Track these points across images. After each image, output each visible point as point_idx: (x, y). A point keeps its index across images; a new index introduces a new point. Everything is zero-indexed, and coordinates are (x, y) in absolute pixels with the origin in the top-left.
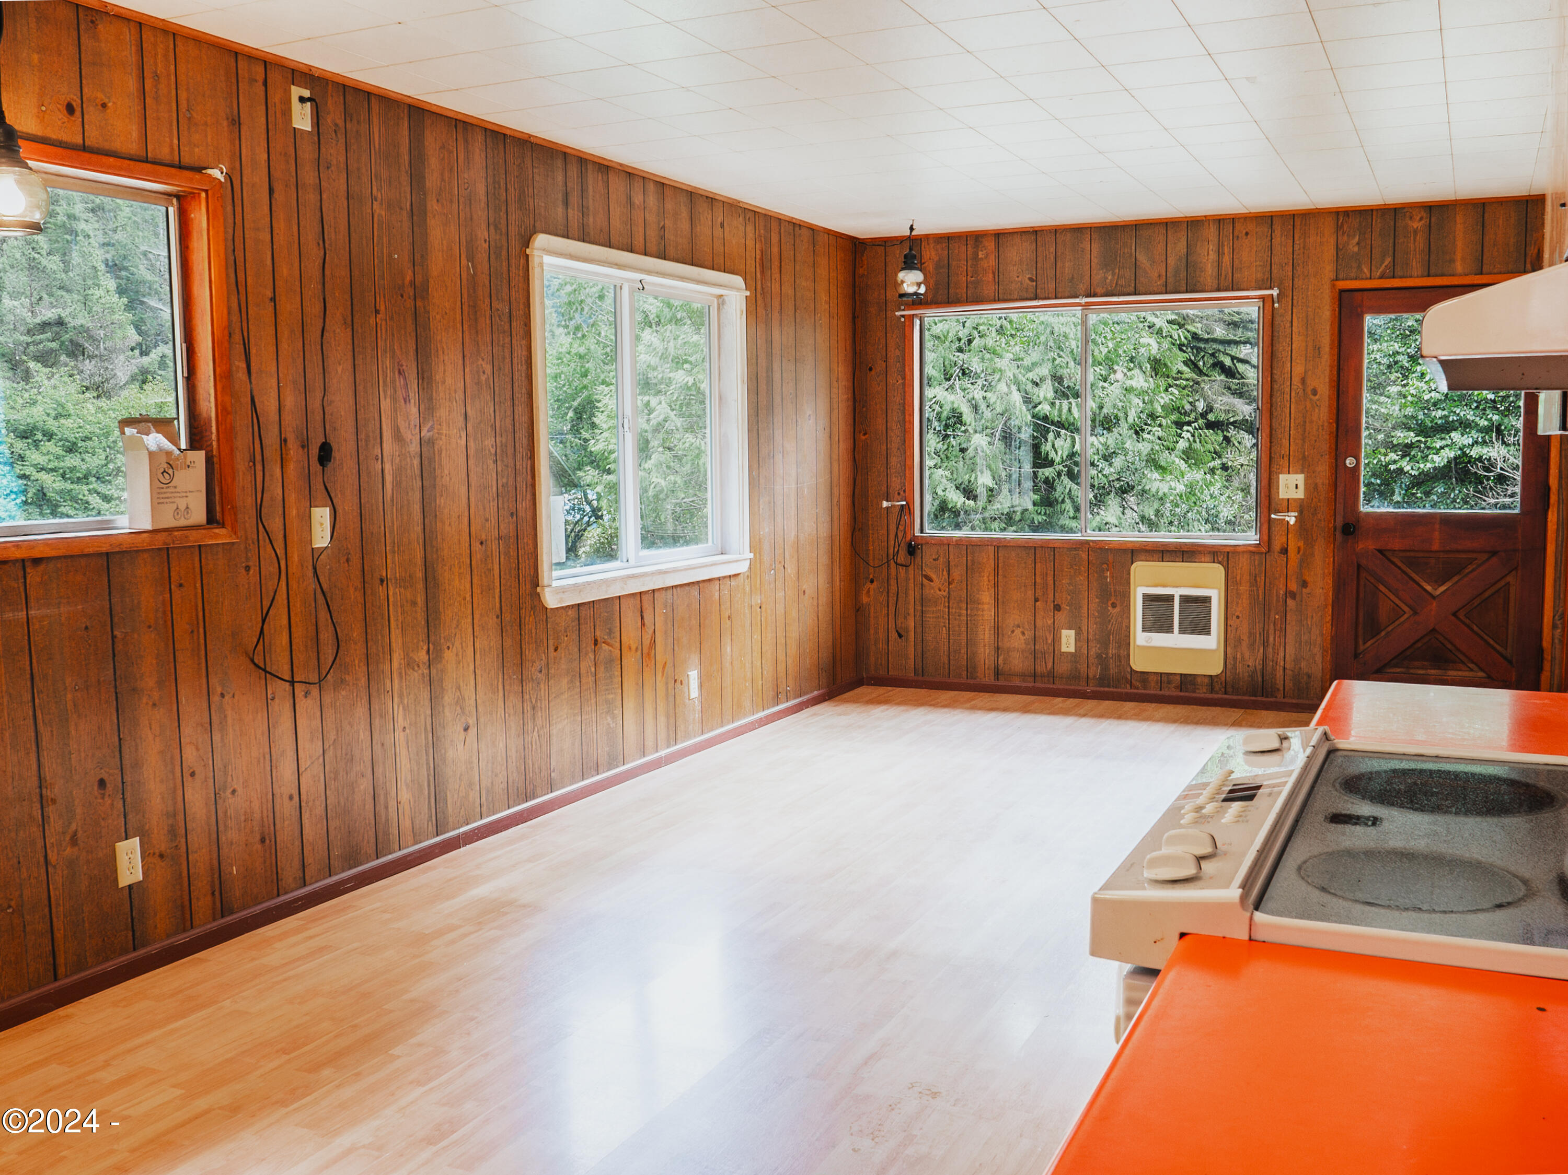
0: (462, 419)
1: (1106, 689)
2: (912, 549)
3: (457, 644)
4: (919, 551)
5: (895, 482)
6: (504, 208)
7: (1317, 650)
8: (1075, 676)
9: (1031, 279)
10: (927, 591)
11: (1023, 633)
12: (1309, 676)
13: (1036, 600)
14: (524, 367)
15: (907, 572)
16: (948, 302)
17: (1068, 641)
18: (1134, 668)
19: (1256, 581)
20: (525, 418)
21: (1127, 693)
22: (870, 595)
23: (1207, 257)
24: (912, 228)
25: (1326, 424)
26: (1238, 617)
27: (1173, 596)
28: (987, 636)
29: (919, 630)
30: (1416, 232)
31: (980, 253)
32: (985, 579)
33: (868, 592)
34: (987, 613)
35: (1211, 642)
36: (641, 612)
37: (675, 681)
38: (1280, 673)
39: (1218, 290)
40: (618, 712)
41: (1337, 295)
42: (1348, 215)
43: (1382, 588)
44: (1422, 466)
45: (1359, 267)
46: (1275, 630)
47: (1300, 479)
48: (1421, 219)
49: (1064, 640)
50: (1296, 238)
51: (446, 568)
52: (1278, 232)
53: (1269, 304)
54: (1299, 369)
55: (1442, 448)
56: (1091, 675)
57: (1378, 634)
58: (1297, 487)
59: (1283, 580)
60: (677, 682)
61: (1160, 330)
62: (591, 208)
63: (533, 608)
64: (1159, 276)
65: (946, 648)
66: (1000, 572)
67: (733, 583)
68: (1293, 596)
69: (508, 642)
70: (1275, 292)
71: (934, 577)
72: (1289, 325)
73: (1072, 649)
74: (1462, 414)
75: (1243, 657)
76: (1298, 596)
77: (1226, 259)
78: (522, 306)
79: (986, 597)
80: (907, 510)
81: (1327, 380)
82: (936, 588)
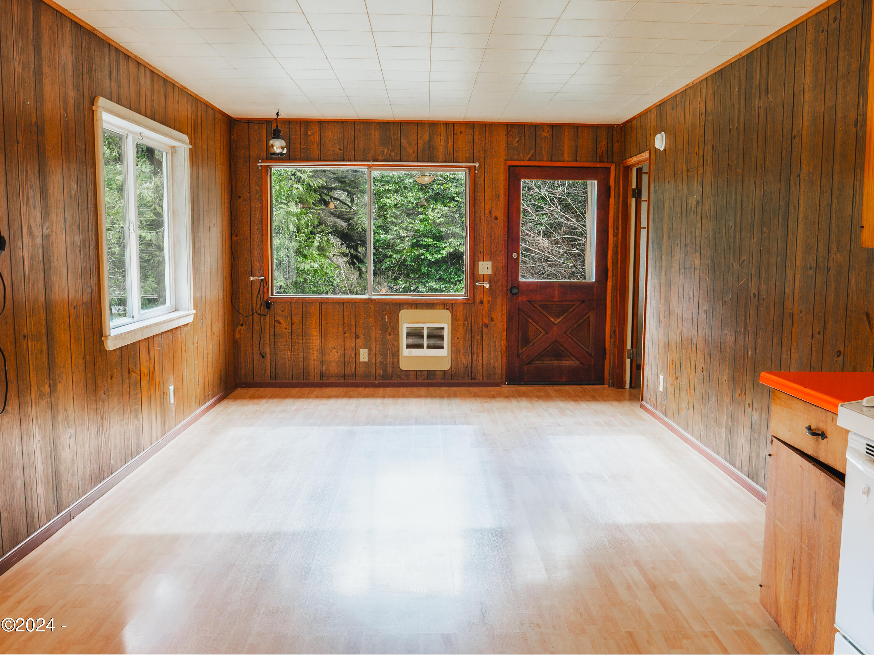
0: (63, 221)
1: (387, 381)
2: (268, 305)
3: (64, 379)
4: (272, 307)
5: (256, 265)
6: (81, 76)
7: (499, 354)
8: (367, 375)
9: (340, 149)
10: (277, 330)
11: (337, 352)
12: (495, 368)
13: (345, 333)
14: (93, 187)
15: (265, 319)
16: (289, 160)
17: (364, 355)
18: (402, 368)
19: (467, 319)
20: (94, 222)
21: (398, 383)
22: (242, 333)
23: (440, 142)
24: (278, 114)
25: (502, 235)
26: (458, 338)
27: (423, 328)
28: (315, 355)
29: (273, 353)
30: (545, 137)
31: (309, 132)
32: (314, 321)
33: (240, 331)
34: (315, 341)
35: (444, 352)
36: (149, 350)
37: (164, 393)
38: (480, 368)
39: (446, 162)
40: (140, 416)
41: (507, 168)
42: (512, 127)
43: (530, 320)
44: (436, 256)
45: (518, 154)
46: (477, 345)
47: (489, 264)
48: (548, 132)
49: (361, 355)
50: (487, 137)
51: (57, 326)
52: (477, 133)
53: (472, 171)
54: (488, 207)
55: (445, 247)
56: (377, 374)
57: (529, 343)
58: (488, 269)
59: (481, 318)
60: (165, 394)
61: (304, 181)
62: (122, 81)
63: (100, 351)
64: (414, 152)
65: (290, 362)
66: (323, 318)
67: (186, 330)
68: (486, 326)
69: (89, 375)
70: (477, 165)
71: (282, 321)
72: (483, 182)
73: (366, 360)
74: (454, 230)
75: (461, 360)
76: (489, 326)
77: (450, 145)
78: (91, 146)
79: (315, 333)
80: (264, 282)
81: (502, 212)
82: (283, 327)
